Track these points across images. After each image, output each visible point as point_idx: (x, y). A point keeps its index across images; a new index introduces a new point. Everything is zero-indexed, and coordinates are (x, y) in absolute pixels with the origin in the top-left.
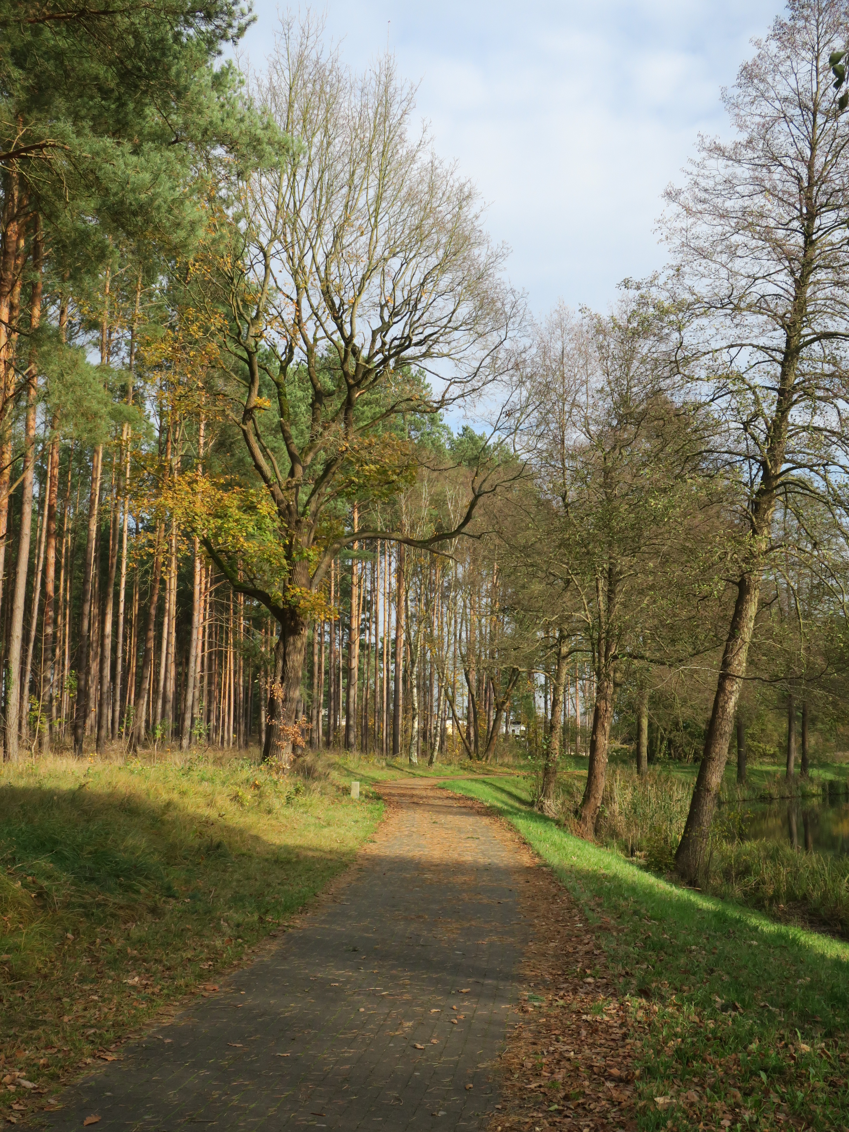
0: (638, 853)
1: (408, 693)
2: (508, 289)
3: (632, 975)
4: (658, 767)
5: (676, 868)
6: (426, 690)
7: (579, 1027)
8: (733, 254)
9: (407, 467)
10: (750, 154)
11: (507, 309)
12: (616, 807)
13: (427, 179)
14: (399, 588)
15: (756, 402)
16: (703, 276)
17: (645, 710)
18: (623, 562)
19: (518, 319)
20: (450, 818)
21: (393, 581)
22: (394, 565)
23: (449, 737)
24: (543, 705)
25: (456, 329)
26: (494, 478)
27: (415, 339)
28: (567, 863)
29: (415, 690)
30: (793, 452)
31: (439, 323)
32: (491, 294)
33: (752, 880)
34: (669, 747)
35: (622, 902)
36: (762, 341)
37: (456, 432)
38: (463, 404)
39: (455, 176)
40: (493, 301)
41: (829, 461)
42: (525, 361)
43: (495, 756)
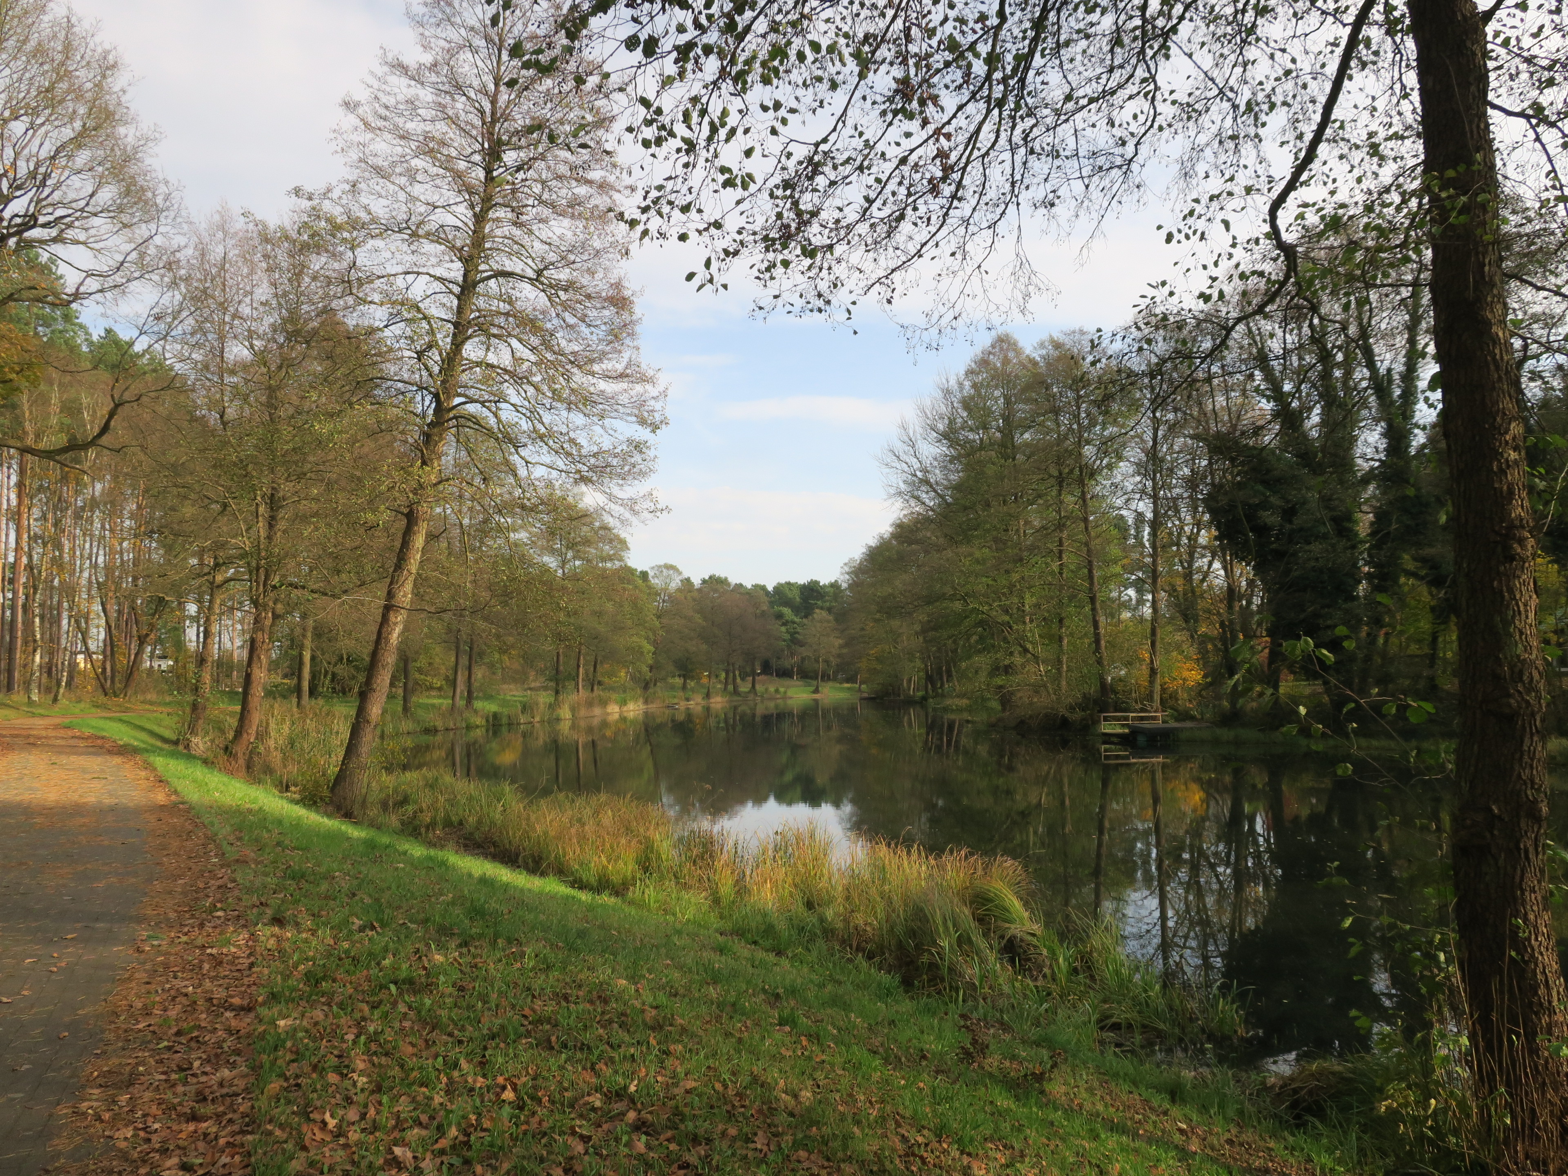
0: (293, 789)
1: (28, 624)
2: (161, 178)
3: (267, 905)
4: (321, 701)
5: (331, 801)
6: (52, 620)
7: (201, 961)
8: (413, 179)
9: (30, 365)
10: (434, 78)
11: (159, 200)
12: (271, 743)
13: (62, 35)
14: (19, 504)
15: (432, 332)
16: (380, 196)
17: (308, 643)
18: (286, 488)
19: (172, 214)
20: (73, 758)
21: (13, 497)
22: (14, 479)
23: (79, 672)
24: (194, 638)
25: (95, 215)
26: (137, 387)
27: (42, 220)
28: (207, 800)
29: (37, 620)
30: (465, 387)
31: (74, 205)
32: (141, 181)
33: (410, 809)
34: (333, 680)
35: (265, 834)
36: (439, 272)
37: (97, 334)
38: (102, 300)
39: (97, 39)
40: (143, 190)
41: (501, 398)
42: (179, 261)
43: (136, 693)
